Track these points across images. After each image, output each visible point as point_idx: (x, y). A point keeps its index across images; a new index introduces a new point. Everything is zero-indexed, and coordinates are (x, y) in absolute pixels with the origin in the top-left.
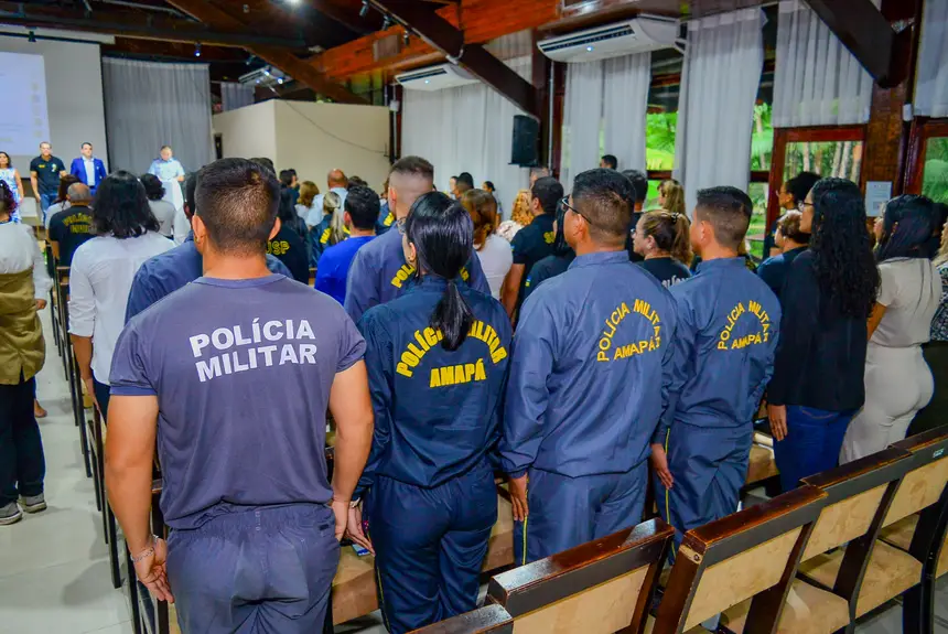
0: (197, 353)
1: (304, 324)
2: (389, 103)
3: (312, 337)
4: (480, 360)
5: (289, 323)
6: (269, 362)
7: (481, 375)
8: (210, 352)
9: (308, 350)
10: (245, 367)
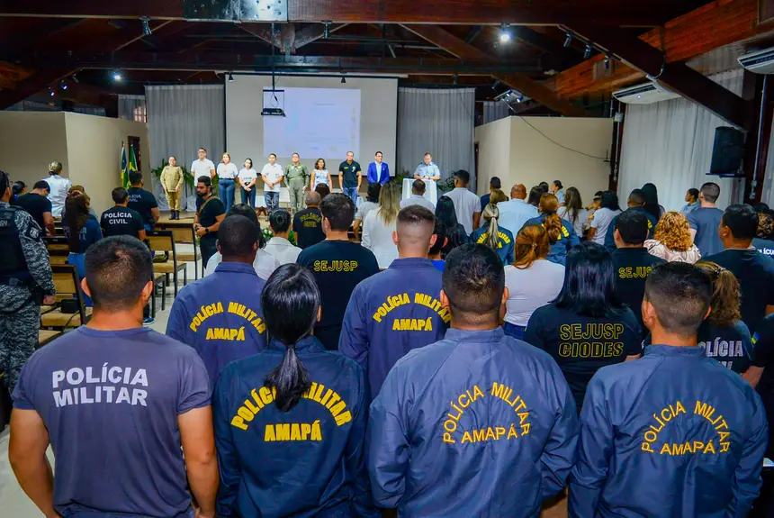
0: (55, 385)
1: (142, 372)
2: (614, 115)
3: (145, 383)
4: (317, 421)
5: (128, 370)
6: (109, 399)
7: (317, 435)
8: (64, 385)
9: (140, 394)
10: (91, 401)
